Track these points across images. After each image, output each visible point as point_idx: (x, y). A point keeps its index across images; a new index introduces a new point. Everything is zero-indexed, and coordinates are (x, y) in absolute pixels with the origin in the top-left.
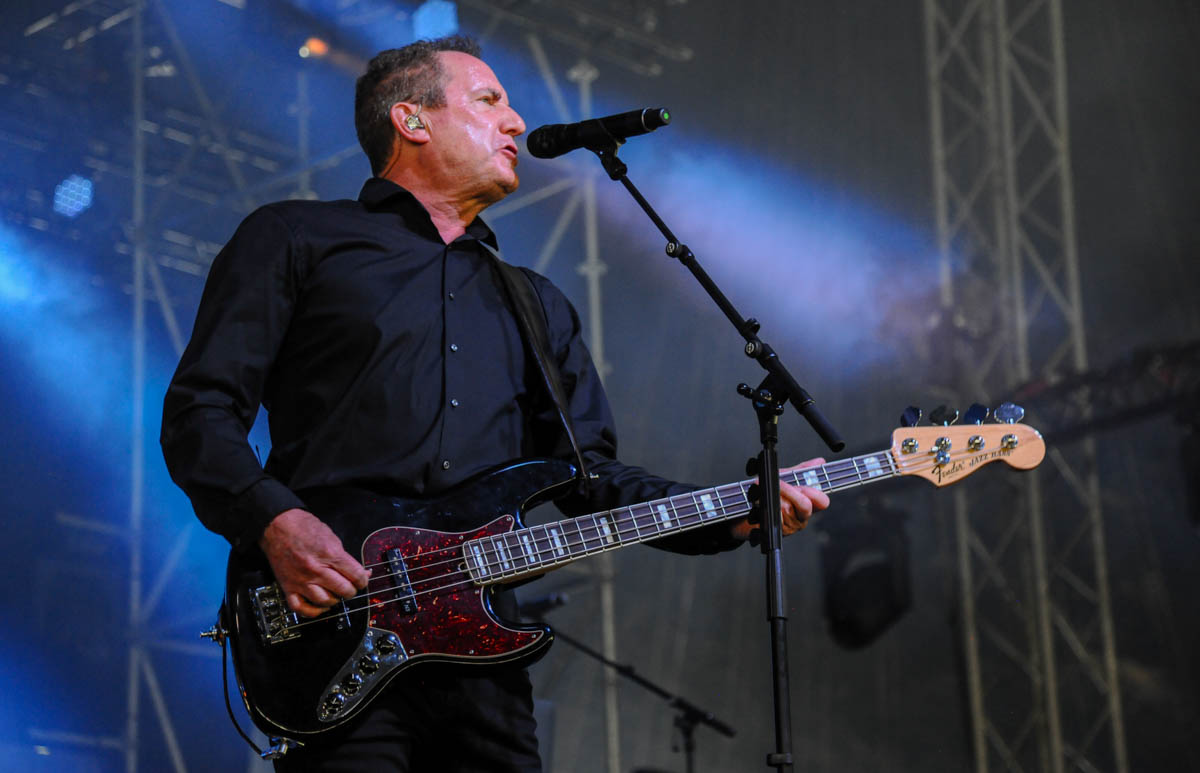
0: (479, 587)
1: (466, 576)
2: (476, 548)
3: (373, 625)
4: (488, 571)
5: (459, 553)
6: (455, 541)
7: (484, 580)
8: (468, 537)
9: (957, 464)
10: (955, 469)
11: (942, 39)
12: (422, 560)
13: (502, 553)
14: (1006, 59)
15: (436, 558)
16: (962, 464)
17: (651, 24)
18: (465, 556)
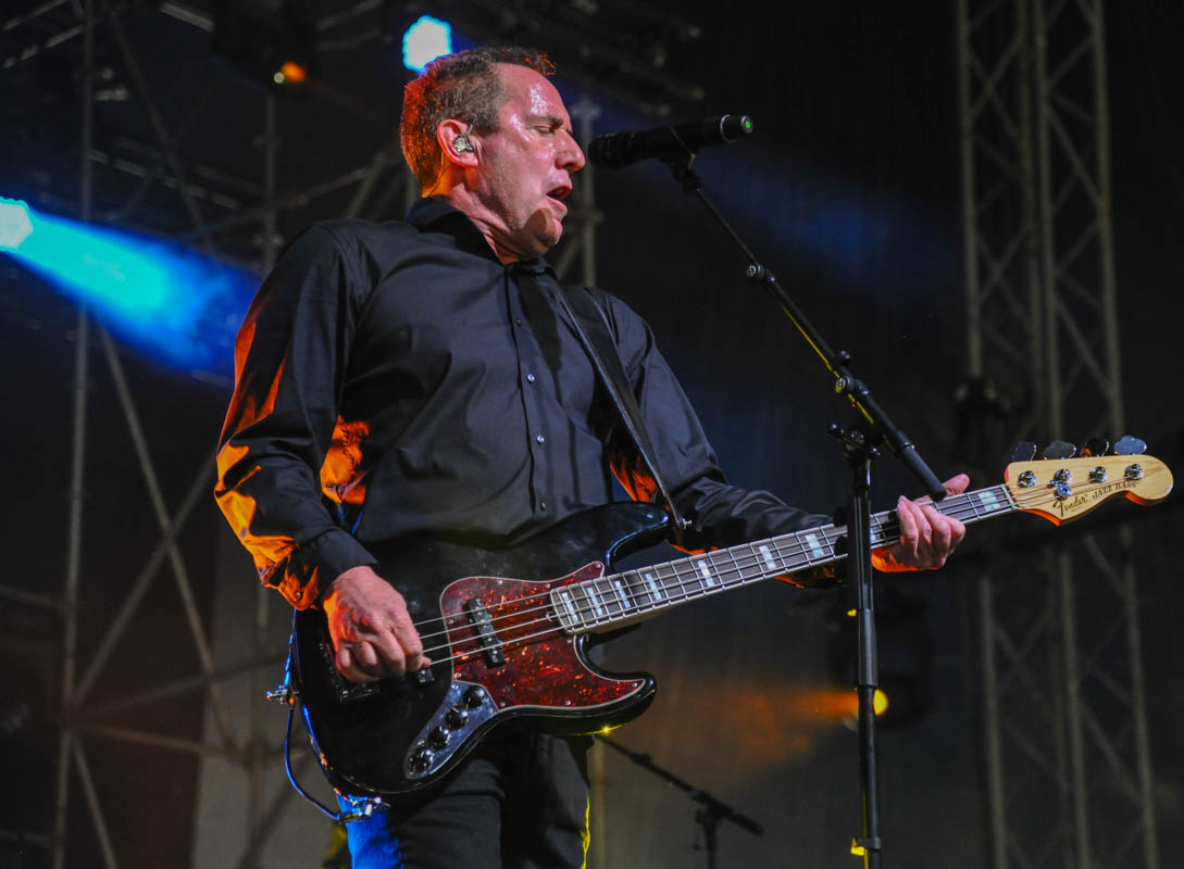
0: (571, 636)
1: (556, 623)
2: (565, 595)
3: (458, 678)
4: (579, 618)
5: (547, 600)
6: (541, 588)
7: (576, 627)
8: (554, 585)
9: (1079, 498)
10: (1078, 503)
11: (977, 87)
12: (507, 609)
13: (594, 600)
14: (1045, 111)
15: (522, 606)
16: (1083, 499)
17: (660, 60)
18: (554, 604)
